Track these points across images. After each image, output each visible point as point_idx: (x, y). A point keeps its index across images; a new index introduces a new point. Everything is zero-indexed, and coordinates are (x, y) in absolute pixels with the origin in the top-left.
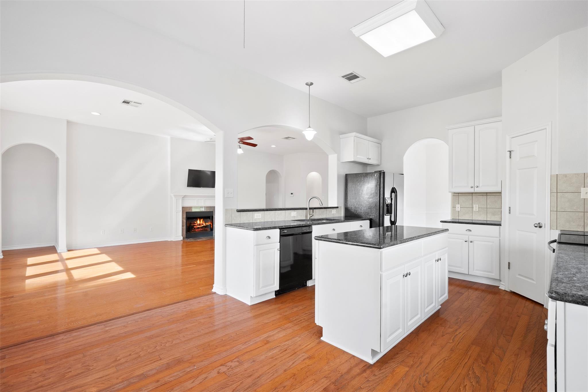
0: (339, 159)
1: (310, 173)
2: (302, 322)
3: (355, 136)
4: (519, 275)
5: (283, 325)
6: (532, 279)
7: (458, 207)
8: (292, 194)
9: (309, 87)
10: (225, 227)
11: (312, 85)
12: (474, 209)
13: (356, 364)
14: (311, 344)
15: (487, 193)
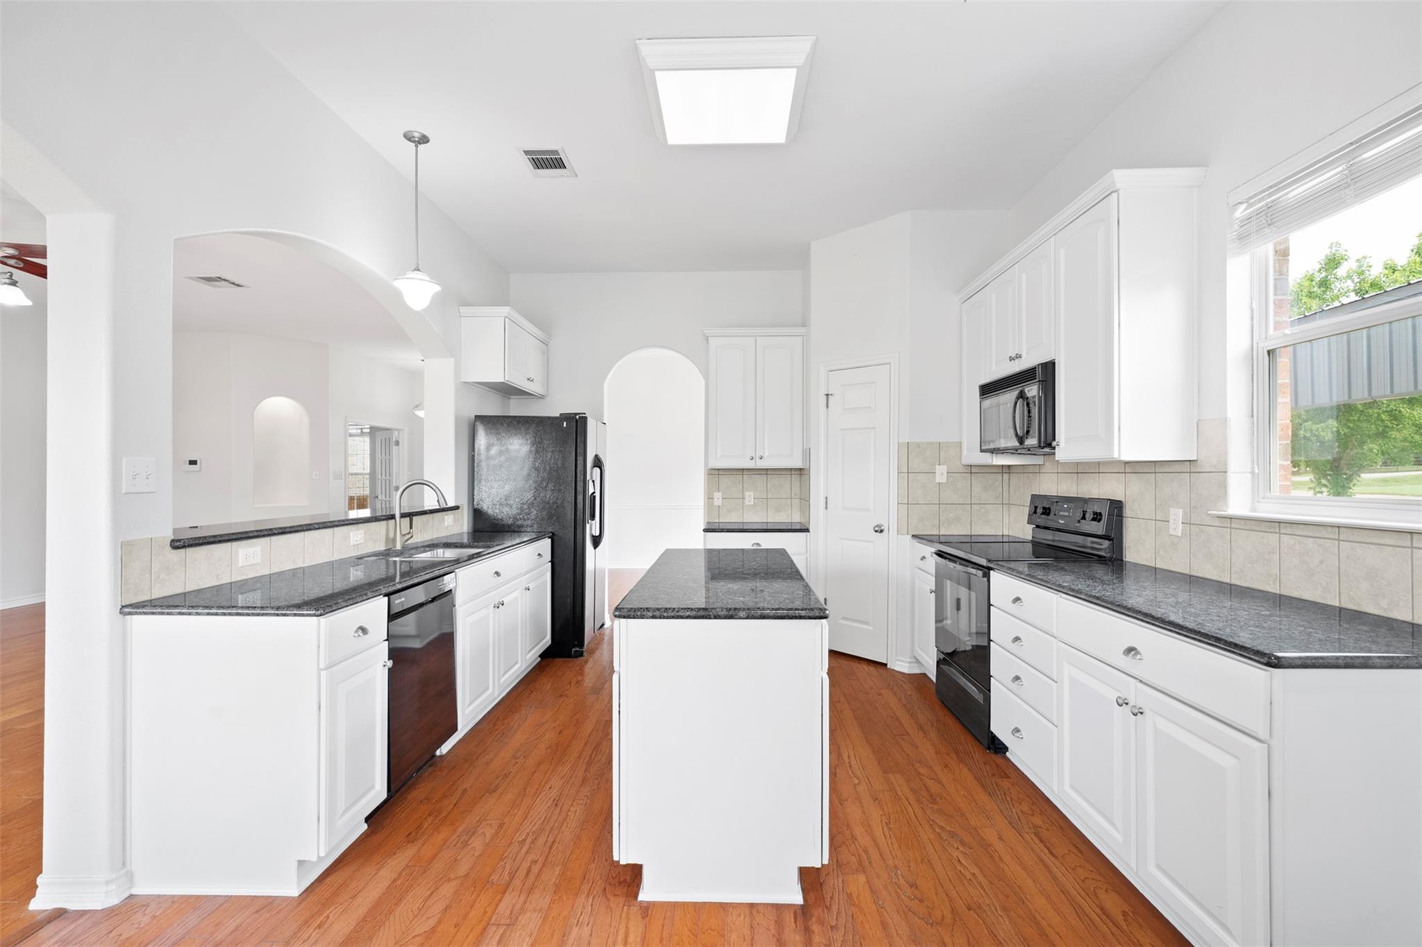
0: (457, 373)
1: (264, 401)
2: (539, 875)
3: (506, 317)
4: (844, 618)
5: (489, 910)
6: (867, 623)
7: (718, 498)
8: (193, 462)
9: (417, 146)
10: (121, 616)
11: (424, 143)
12: (747, 502)
13: (776, 922)
14: (632, 929)
15: (767, 469)
